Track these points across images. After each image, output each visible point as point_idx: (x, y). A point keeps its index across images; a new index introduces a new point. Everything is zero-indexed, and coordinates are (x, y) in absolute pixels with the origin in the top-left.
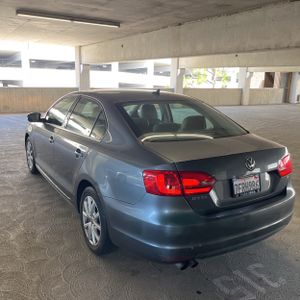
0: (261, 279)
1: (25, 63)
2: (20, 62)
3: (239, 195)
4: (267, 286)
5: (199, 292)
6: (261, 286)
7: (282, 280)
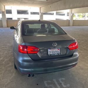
0: (61, 84)
1: (29, 13)
2: (28, 13)
3: (50, 55)
4: (62, 86)
5: (37, 84)
6: (60, 86)
7: (68, 85)
